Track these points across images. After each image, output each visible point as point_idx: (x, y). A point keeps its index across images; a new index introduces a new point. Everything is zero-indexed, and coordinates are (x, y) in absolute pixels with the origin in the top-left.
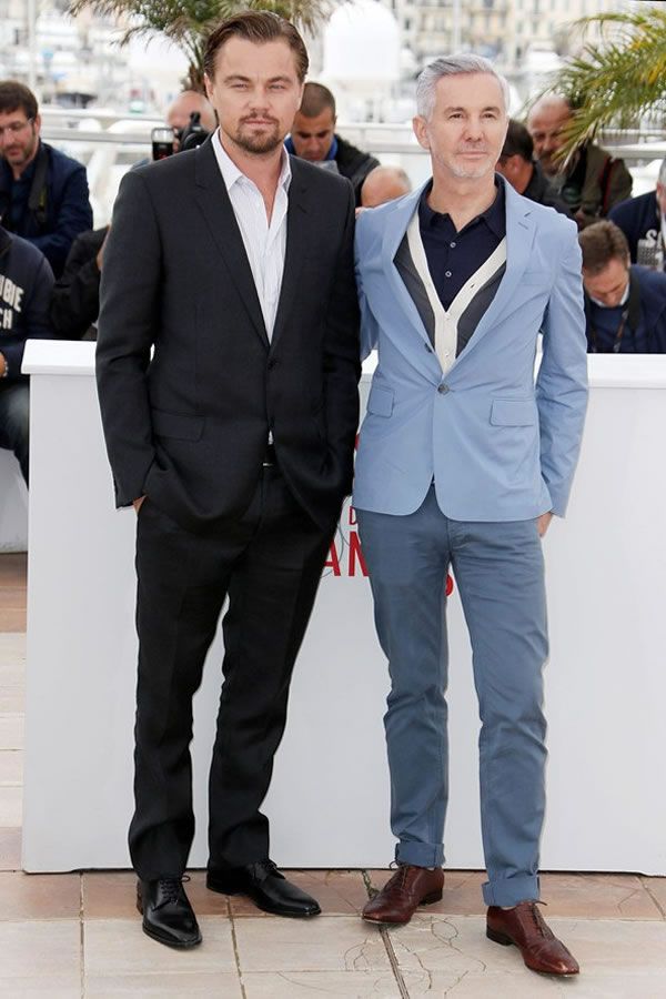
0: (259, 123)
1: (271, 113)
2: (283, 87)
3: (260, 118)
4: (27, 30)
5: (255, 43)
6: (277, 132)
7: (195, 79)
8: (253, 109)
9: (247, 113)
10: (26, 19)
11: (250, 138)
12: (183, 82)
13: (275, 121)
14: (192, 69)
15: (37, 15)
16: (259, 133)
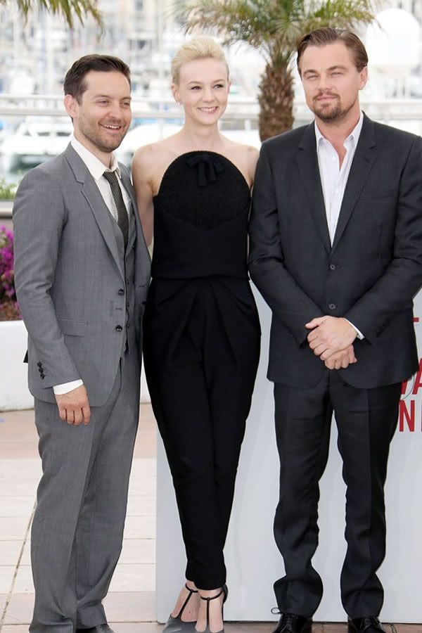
0: (325, 98)
1: (333, 91)
2: (339, 73)
3: (325, 95)
4: (157, 39)
5: (319, 46)
6: (339, 104)
7: (270, 74)
8: (320, 90)
9: (316, 93)
10: (157, 31)
11: (321, 110)
12: (262, 76)
13: (337, 96)
14: (268, 67)
15: (165, 28)
16: (325, 106)
